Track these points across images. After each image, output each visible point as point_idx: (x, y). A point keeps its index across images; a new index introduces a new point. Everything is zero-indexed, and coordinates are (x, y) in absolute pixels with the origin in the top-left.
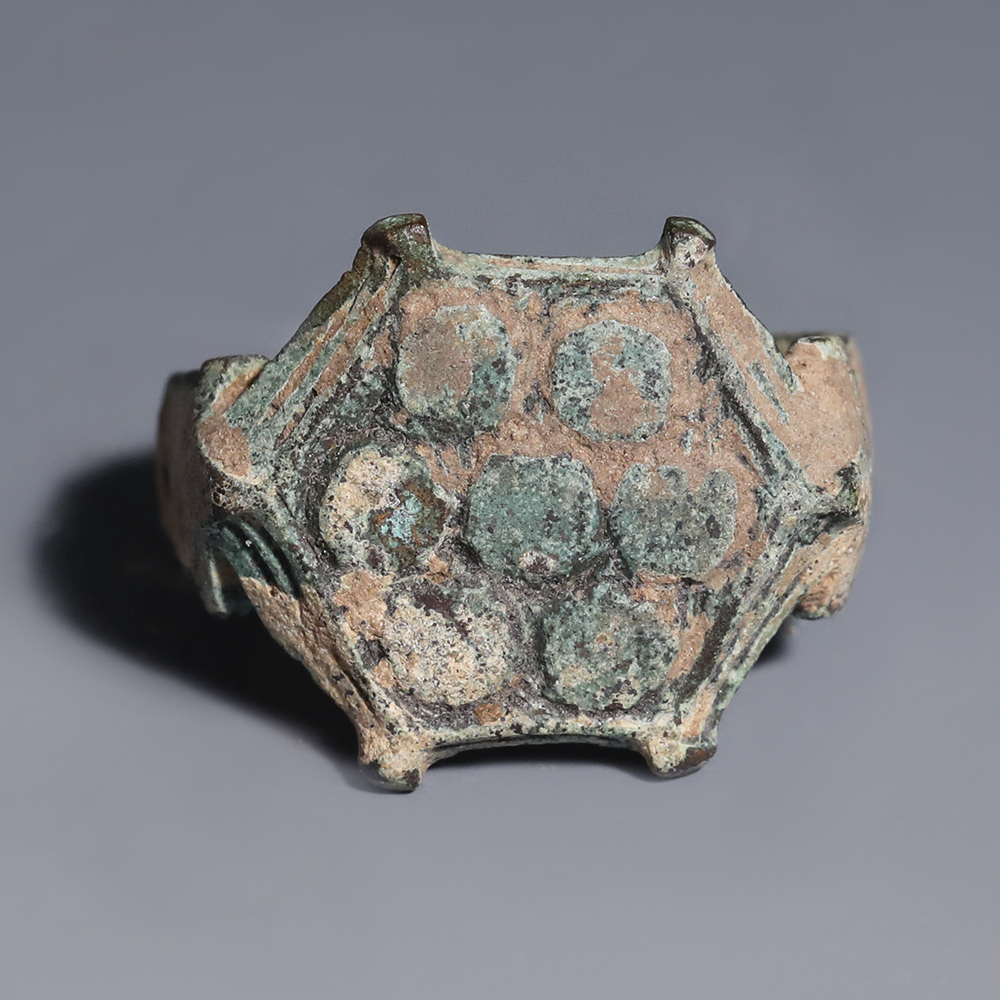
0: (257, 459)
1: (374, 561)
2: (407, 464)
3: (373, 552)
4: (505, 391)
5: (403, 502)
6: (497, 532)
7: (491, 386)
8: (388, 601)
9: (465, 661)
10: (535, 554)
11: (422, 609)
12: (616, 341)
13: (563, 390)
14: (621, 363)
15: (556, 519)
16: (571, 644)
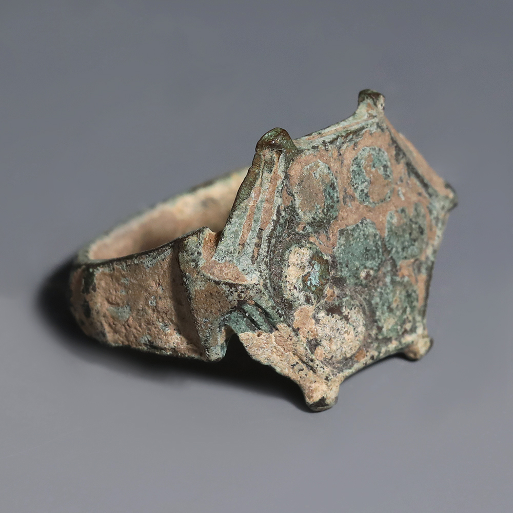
0: (247, 272)
1: (308, 300)
2: (310, 248)
3: (307, 296)
4: (337, 197)
5: (313, 267)
6: (349, 266)
7: (332, 197)
8: (314, 317)
9: (351, 333)
10: (365, 270)
11: (330, 315)
12: (369, 156)
13: (357, 187)
14: (374, 166)
15: (369, 251)
16: (385, 308)
